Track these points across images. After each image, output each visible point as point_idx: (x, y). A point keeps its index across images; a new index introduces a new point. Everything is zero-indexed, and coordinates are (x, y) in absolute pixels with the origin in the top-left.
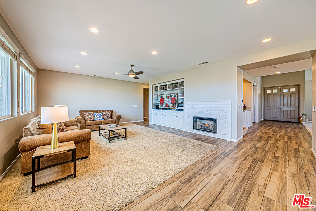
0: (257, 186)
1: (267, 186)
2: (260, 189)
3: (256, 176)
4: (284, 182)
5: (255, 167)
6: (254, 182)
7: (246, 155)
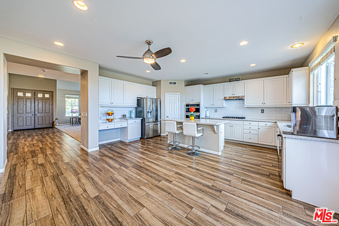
0: (81, 196)
1: (86, 189)
2: (85, 196)
3: (71, 190)
4: (90, 178)
5: (62, 184)
6: (76, 196)
7: (38, 178)
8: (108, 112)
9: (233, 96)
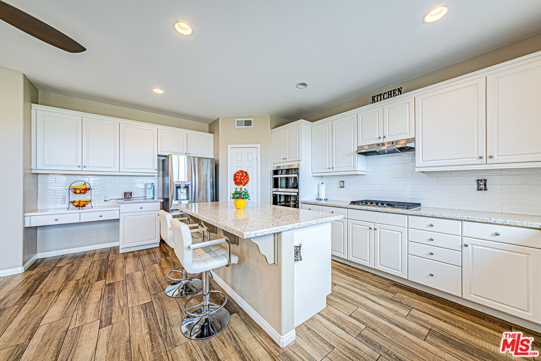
8: (74, 185)
9: (381, 141)
